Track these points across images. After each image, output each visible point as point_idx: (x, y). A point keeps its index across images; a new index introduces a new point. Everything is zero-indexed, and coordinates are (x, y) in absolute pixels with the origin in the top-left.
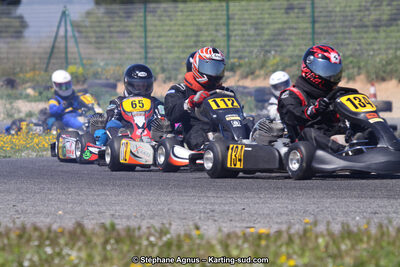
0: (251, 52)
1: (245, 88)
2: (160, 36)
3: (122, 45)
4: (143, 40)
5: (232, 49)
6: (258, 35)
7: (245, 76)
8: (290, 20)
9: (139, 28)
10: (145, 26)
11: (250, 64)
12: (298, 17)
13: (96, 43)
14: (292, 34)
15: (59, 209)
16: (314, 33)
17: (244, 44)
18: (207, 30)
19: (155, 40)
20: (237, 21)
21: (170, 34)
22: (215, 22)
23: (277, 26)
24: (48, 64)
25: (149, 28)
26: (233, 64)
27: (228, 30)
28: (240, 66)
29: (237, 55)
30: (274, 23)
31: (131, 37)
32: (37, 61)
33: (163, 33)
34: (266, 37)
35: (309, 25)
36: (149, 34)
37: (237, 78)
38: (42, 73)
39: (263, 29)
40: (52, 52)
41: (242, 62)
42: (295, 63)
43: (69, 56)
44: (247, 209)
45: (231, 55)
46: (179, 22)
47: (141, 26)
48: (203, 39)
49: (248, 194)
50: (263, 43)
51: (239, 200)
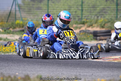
0: (92, 17)
1: (89, 31)
2: (54, 9)
3: (38, 13)
4: (47, 11)
5: (84, 16)
6: (95, 10)
7: (89, 27)
8: (108, 4)
9: (45, 6)
10: (48, 5)
11: (91, 22)
12: (111, 3)
13: (28, 11)
14: (108, 10)
15: (16, 72)
16: (117, 10)
17: (88, 13)
18: (73, 7)
19: (52, 11)
20: (86, 4)
21: (58, 9)
22: (77, 4)
23: (102, 6)
24: (8, 19)
25: (50, 6)
26: (84, 21)
27: (82, 7)
28: (87, 22)
29: (86, 18)
30: (101, 5)
31: (42, 9)
32: (3, 18)
33: (55, 8)
34: (98, 11)
35: (115, 6)
36: (50, 8)
37: (85, 27)
38: (6, 23)
39: (96, 8)
40: (10, 15)
41: (88, 20)
42: (109, 22)
43: (17, 16)
44: (94, 74)
45: (83, 18)
46: (62, 4)
47: (46, 5)
48: (72, 11)
49: (94, 69)
50: (96, 13)
51: (90, 71)
